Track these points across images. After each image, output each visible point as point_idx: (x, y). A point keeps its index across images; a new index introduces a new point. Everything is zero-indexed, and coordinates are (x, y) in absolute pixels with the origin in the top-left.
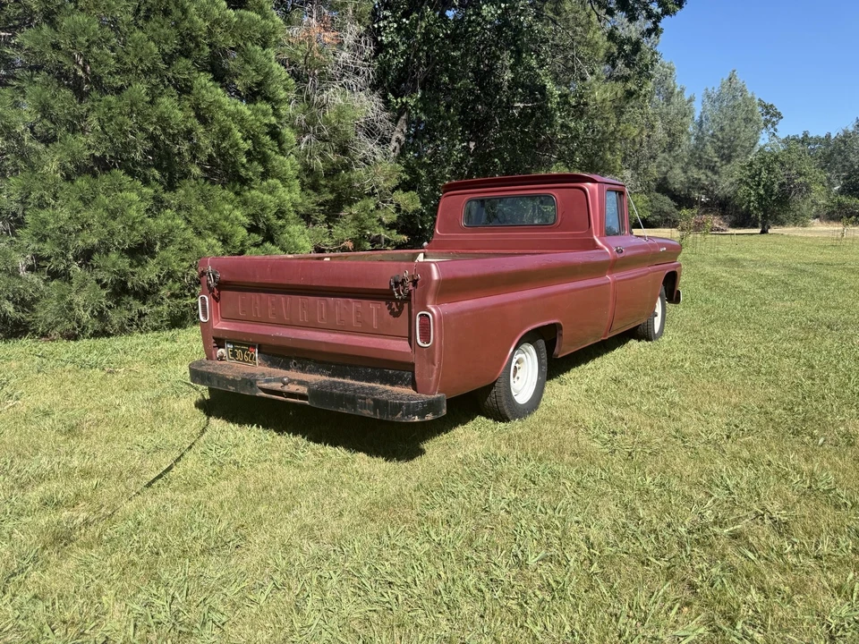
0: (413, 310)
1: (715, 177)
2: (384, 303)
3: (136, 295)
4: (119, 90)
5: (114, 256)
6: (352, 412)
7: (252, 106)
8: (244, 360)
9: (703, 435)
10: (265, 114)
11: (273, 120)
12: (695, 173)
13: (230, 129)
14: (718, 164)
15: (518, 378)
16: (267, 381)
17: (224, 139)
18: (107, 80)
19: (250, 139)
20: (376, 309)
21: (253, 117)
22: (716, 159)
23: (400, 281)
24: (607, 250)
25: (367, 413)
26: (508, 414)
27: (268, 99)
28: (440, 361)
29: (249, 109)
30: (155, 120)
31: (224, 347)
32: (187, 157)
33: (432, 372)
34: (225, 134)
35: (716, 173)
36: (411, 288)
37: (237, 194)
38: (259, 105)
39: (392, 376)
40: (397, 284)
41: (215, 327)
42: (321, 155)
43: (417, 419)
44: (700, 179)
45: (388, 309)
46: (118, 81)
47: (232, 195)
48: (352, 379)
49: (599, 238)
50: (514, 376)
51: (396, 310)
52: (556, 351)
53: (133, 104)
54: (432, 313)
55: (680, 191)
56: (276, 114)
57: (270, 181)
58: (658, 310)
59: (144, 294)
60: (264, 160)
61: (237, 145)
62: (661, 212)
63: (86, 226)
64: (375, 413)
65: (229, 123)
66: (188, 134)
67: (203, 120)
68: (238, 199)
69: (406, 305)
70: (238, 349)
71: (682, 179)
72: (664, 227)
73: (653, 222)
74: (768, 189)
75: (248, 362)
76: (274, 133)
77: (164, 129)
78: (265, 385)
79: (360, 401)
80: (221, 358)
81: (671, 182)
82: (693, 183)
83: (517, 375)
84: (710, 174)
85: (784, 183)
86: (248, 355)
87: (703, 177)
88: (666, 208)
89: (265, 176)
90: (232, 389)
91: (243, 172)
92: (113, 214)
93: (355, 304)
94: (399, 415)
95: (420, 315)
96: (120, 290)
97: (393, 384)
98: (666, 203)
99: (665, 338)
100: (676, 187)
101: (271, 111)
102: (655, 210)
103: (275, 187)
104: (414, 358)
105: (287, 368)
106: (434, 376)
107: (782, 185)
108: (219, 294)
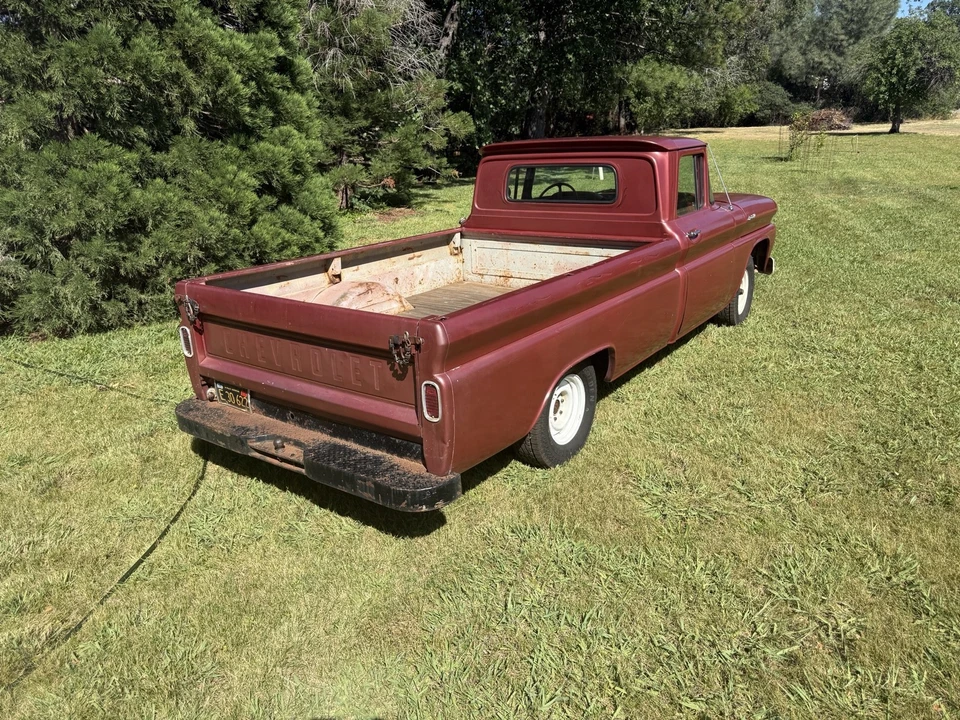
0: (418, 378)
1: (839, 60)
2: (385, 362)
3: (132, 283)
4: (82, 32)
5: (97, 242)
6: (352, 492)
7: (253, 36)
8: (236, 404)
9: (774, 489)
10: (270, 45)
11: (281, 51)
12: (816, 55)
13: (227, 71)
14: (844, 43)
15: (561, 413)
16: (260, 439)
17: (219, 85)
18: (65, 20)
19: (252, 79)
20: (376, 368)
21: (255, 51)
22: (842, 37)
23: (400, 343)
24: (677, 237)
25: (368, 496)
26: (547, 461)
27: (273, 25)
28: (451, 438)
29: (248, 41)
30: (131, 67)
31: (213, 387)
32: (178, 108)
33: (443, 452)
34: (220, 78)
35: (841, 54)
36: (414, 351)
37: (243, 148)
38: (261, 33)
39: (399, 445)
40: (396, 346)
41: (201, 364)
42: (351, 72)
43: (424, 508)
44: (821, 63)
45: (391, 369)
46: (78, 22)
47: (236, 151)
48: (356, 442)
49: (668, 223)
50: (555, 412)
51: (400, 372)
52: (608, 375)
53: (102, 49)
54: (439, 384)
55: (796, 79)
56: (286, 44)
57: (282, 127)
58: (745, 286)
59: (142, 281)
60: (274, 102)
61: (237, 90)
62: (772, 106)
63: (60, 206)
64: (377, 498)
65: (224, 63)
66: (176, 79)
67: (193, 62)
68: (245, 154)
69: (410, 368)
70: (229, 391)
71: (800, 63)
72: (775, 124)
73: (763, 118)
74: (901, 74)
75: (241, 407)
76: (284, 66)
77: (144, 78)
78: (257, 444)
79: (360, 482)
80: (212, 399)
81: (787, 67)
82: (813, 68)
83: (560, 409)
84: (833, 56)
85: (923, 69)
86: (240, 399)
87: (825, 60)
88: (779, 101)
89: (275, 123)
90: (222, 444)
91: (249, 120)
92: (92, 191)
93: (353, 359)
94: (403, 505)
95: (426, 385)
96: (112, 279)
97: (401, 455)
98: (779, 94)
99: (751, 321)
100: (792, 72)
101: (277, 41)
102: (764, 103)
103: (290, 136)
104: (422, 433)
105: (284, 419)
106: (445, 455)
107: (919, 72)
108: (202, 325)
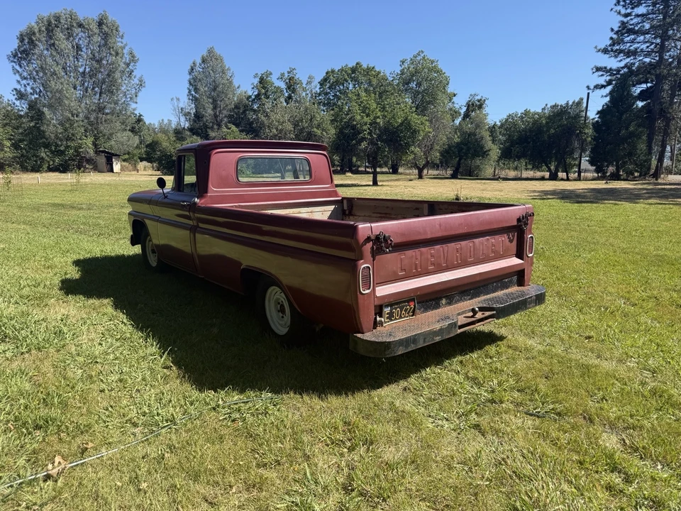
0: (526, 236)
2: (506, 235)
8: (400, 318)
20: (502, 240)
39: (507, 282)
41: (378, 295)
45: (508, 238)
48: (484, 295)
51: (512, 238)
69: (516, 234)
70: (396, 308)
75: (405, 317)
80: (379, 325)
86: (406, 310)
90: (438, 339)
97: (507, 288)
104: (524, 266)
105: (437, 306)
